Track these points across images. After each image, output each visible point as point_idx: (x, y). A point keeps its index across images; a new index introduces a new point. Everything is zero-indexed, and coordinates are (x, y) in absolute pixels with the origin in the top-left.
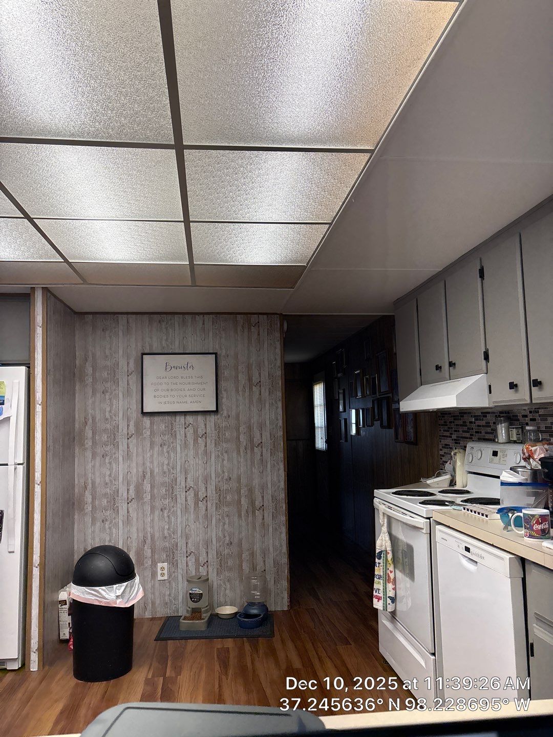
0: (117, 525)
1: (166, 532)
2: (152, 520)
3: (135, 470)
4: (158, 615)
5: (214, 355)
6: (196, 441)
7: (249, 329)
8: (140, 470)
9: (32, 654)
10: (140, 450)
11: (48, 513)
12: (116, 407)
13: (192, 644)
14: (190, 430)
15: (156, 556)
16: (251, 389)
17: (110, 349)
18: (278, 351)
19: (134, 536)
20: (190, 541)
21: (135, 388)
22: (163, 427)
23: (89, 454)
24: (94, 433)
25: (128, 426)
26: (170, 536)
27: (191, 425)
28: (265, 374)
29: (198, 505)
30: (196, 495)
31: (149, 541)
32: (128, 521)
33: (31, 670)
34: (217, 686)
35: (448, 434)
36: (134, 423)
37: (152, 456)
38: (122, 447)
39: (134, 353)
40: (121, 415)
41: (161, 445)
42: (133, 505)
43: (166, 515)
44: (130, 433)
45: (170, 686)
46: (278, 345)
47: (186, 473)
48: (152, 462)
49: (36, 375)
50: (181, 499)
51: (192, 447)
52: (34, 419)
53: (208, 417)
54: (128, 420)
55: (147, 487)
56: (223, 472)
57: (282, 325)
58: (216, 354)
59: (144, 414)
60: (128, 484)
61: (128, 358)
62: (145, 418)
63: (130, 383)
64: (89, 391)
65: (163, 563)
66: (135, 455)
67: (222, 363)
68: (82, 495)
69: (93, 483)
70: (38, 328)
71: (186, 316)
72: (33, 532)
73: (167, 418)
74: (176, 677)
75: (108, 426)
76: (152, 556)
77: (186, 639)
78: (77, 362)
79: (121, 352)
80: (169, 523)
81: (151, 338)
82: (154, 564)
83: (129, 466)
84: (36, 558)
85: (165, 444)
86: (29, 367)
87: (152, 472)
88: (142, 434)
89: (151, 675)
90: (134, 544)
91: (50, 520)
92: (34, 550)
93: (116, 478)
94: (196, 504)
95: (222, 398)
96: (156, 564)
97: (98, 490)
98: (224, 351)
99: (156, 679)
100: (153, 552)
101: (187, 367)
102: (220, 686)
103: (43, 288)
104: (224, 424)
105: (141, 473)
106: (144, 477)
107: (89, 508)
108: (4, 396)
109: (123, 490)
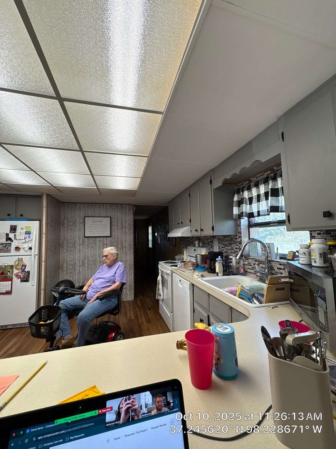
2: (88, 272)
3: (82, 256)
6: (103, 246)
7: (122, 209)
10: (84, 249)
12: (75, 235)
14: (101, 242)
16: (122, 229)
17: (73, 215)
18: (132, 217)
21: (82, 228)
22: (92, 241)
23: (65, 250)
24: (67, 244)
25: (80, 241)
28: (127, 224)
32: (79, 273)
35: (183, 243)
36: (82, 240)
37: (88, 251)
38: (78, 248)
39: (82, 217)
40: (77, 237)
41: (91, 248)
42: (81, 268)
44: (80, 243)
46: (132, 214)
47: (100, 257)
48: (88, 253)
49: (43, 224)
50: (98, 265)
52: (42, 239)
53: (108, 238)
54: (80, 239)
55: (86, 261)
57: (133, 208)
58: (110, 217)
59: (85, 237)
60: (79, 261)
61: (80, 218)
62: (86, 239)
63: (81, 226)
64: (66, 229)
66: (82, 251)
67: (113, 220)
68: (62, 265)
69: (67, 260)
70: (44, 208)
71: (101, 204)
72: (41, 278)
73: (93, 238)
75: (72, 241)
78: (62, 220)
79: (77, 216)
81: (88, 211)
83: (80, 255)
84: (42, 287)
86: (40, 221)
87: (88, 256)
88: (84, 244)
90: (81, 280)
92: (42, 284)
93: (75, 259)
95: (113, 232)
97: (69, 262)
98: (113, 216)
101: (100, 222)
103: (46, 194)
104: (113, 240)
105: (84, 257)
106: (85, 258)
107: (65, 269)
108: (31, 231)
109: (77, 262)
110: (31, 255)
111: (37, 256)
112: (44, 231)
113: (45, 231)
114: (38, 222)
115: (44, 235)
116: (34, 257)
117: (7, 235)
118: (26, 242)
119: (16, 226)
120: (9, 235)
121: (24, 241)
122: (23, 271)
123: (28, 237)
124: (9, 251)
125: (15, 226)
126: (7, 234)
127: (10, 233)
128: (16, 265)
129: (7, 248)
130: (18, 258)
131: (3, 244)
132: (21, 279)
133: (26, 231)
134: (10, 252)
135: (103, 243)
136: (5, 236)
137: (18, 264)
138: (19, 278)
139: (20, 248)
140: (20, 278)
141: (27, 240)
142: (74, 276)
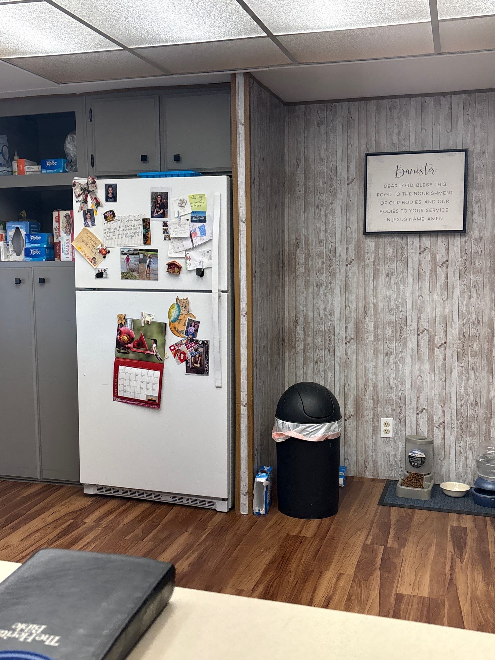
0: (332, 368)
1: (392, 381)
2: (375, 366)
3: (355, 304)
4: (380, 477)
5: (464, 153)
6: (433, 270)
8: (361, 304)
9: (242, 496)
10: (361, 278)
11: (255, 349)
12: (333, 225)
13: (419, 515)
14: (426, 257)
15: (379, 409)
17: (326, 149)
19: (353, 383)
20: (422, 396)
21: (356, 200)
22: (390, 251)
23: (300, 282)
24: (306, 258)
25: (347, 249)
26: (397, 386)
27: (427, 250)
29: (434, 353)
30: (432, 340)
31: (371, 390)
32: (346, 364)
33: (241, 513)
34: (448, 568)
36: (355, 245)
37: (376, 288)
38: (340, 275)
39: (356, 154)
40: (338, 235)
41: (388, 275)
42: (352, 347)
43: (392, 361)
44: (349, 259)
45: (391, 557)
47: (419, 311)
48: (376, 296)
49: (239, 186)
50: (411, 344)
51: (427, 278)
52: (238, 239)
53: (452, 238)
54: (348, 242)
55: (369, 325)
56: (470, 313)
58: (466, 151)
59: (367, 234)
60: (347, 321)
61: (349, 161)
62: (368, 240)
63: (351, 194)
64: (301, 204)
65: (388, 417)
66: (354, 285)
67: (475, 163)
68: (292, 332)
69: (306, 317)
70: (240, 126)
71: (427, 99)
72: (240, 368)
73: (397, 240)
74: (400, 549)
75: (323, 250)
76: (374, 409)
77: (414, 508)
78: (287, 169)
79: (339, 154)
80: (396, 371)
81: (378, 132)
82: (376, 417)
83: (348, 299)
84: (244, 396)
85: (392, 274)
86: (231, 176)
87: (375, 307)
88: (364, 260)
89: (370, 542)
90: (353, 393)
91: (257, 357)
92: (242, 387)
93: (332, 313)
94: (431, 351)
95: (473, 213)
96: (379, 418)
97: (311, 325)
98: (478, 146)
99: (375, 546)
100: (375, 404)
101: (424, 171)
102: (452, 568)
103: (244, 73)
104: (474, 249)
105: (362, 309)
106: (366, 313)
107: (301, 346)
108: (205, 212)
109: (340, 327)
110: (211, 291)
111: (226, 294)
112: (242, 211)
113: (244, 213)
114: (224, 179)
115: (241, 223)
116: (220, 296)
117: (146, 223)
118: (194, 248)
119: (165, 195)
120: (149, 223)
121: (188, 244)
122: (192, 340)
123: (198, 232)
124: (152, 275)
125: (163, 193)
126: (144, 220)
127: (151, 219)
128: (172, 318)
129: (149, 266)
130: (178, 298)
131: (138, 254)
132: (187, 363)
133: (193, 213)
134: (157, 279)
135: (434, 258)
136: (141, 227)
137: (179, 316)
138: (182, 361)
139: (180, 268)
140: (185, 359)
141: (198, 241)
142: (329, 374)
